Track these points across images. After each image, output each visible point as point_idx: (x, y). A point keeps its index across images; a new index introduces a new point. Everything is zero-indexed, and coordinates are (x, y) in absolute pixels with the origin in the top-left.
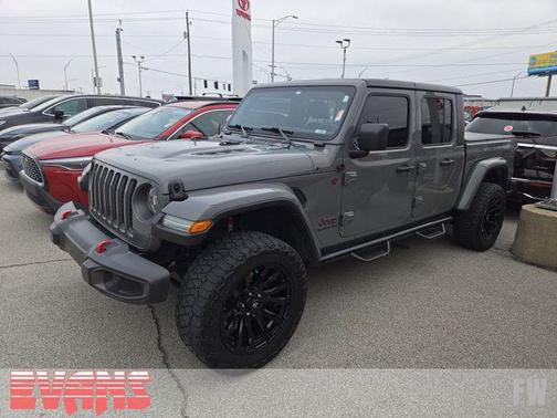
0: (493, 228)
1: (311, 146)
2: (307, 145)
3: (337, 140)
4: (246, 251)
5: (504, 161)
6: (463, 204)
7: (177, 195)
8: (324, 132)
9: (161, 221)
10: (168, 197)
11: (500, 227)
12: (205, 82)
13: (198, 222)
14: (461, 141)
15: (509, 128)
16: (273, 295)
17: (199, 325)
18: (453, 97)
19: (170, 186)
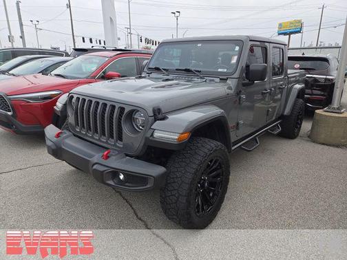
0: (298, 125)
1: (218, 80)
2: (214, 79)
3: (236, 75)
4: (206, 151)
5: (303, 85)
6: (287, 111)
7: (160, 116)
8: (225, 70)
9: (152, 135)
10: (153, 118)
11: (301, 124)
12: (83, 38)
13: (182, 134)
14: (286, 74)
15: (297, 66)
16: (214, 177)
17: (185, 201)
18: (283, 46)
19: (154, 111)
